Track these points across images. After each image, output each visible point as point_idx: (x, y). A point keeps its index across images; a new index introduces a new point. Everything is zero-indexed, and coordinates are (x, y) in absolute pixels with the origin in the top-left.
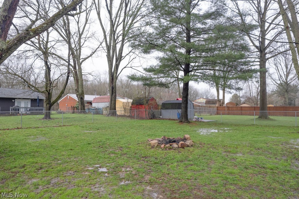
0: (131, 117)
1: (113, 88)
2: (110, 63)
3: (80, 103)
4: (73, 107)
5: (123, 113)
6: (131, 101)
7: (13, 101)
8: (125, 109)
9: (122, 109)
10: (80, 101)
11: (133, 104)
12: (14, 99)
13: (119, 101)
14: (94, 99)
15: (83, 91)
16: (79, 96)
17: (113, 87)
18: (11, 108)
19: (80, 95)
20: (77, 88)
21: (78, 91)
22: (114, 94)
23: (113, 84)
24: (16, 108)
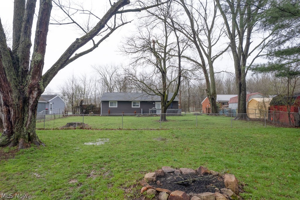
0: (269, 122)
1: (240, 85)
2: (235, 55)
3: (211, 104)
4: (207, 108)
5: (258, 116)
6: (268, 100)
7: (154, 103)
8: (261, 111)
9: (257, 111)
10: (211, 102)
11: (272, 103)
12: (154, 102)
13: (254, 100)
14: (231, 99)
15: (215, 91)
16: (209, 97)
17: (241, 83)
18: (150, 110)
19: (211, 96)
20: (208, 88)
21: (208, 92)
22: (243, 92)
23: (240, 80)
24: (153, 110)
